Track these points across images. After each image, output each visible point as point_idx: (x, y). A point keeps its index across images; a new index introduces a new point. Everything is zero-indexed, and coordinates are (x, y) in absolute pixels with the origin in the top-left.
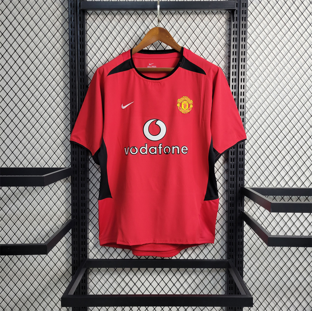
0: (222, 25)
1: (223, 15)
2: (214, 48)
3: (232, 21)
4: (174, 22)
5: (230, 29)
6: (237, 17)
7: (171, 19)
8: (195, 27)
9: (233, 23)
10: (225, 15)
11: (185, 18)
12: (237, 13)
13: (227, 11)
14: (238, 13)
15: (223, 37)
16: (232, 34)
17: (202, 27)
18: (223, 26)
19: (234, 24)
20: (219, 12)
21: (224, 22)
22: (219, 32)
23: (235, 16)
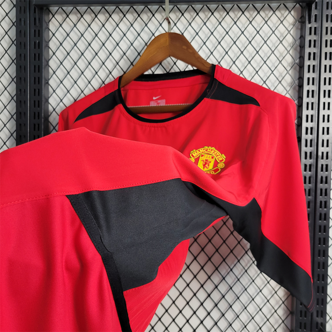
0: (287, 29)
1: (290, 12)
2: (272, 71)
3: (307, 22)
4: (199, 25)
5: (302, 37)
6: (316, 15)
7: (194, 19)
8: (238, 33)
9: (308, 26)
10: (292, 12)
11: (220, 18)
12: (316, 8)
13: (298, 5)
14: (318, 7)
15: (288, 52)
16: (306, 47)
17: (250, 34)
18: (289, 32)
19: (311, 28)
20: (282, 5)
21: (290, 24)
22: (281, 42)
23: (314, 12)
